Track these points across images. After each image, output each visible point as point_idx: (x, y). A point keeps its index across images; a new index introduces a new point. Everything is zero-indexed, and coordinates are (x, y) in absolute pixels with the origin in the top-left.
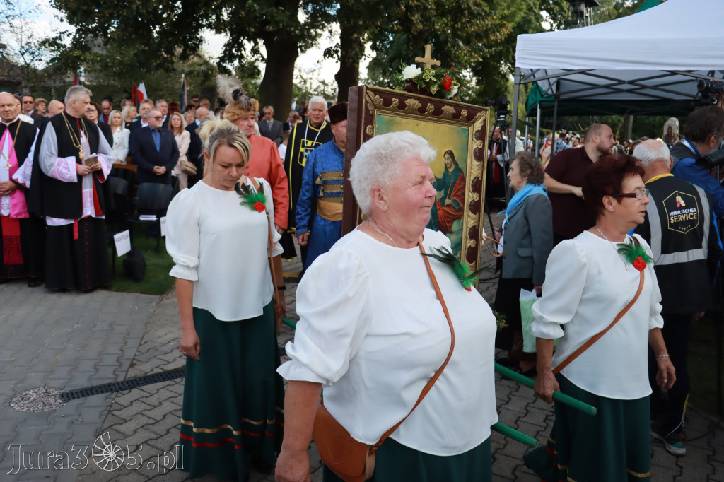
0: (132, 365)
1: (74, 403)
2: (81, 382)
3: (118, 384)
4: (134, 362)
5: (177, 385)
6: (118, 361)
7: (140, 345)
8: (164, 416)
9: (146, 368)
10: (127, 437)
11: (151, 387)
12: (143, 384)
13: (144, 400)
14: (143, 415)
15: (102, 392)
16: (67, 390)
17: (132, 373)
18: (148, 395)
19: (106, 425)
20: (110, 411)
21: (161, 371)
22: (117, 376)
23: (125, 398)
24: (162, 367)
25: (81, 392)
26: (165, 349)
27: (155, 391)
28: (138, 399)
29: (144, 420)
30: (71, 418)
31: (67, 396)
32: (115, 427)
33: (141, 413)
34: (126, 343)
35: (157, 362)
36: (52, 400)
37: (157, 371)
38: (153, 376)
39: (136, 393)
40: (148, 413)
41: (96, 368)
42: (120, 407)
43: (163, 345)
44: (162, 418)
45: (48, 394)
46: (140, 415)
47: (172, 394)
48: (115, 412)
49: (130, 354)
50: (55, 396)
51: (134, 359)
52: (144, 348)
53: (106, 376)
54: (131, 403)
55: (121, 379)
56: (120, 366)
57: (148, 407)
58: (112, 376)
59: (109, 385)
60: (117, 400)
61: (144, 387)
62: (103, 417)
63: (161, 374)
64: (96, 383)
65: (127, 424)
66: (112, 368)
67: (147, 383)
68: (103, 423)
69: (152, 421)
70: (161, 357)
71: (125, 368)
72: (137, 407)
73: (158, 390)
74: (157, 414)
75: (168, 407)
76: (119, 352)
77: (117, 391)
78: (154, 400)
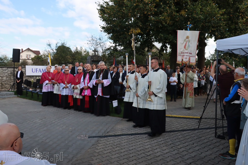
0: (108, 133)
1: (91, 139)
2: (94, 135)
3: (102, 136)
5: (116, 138)
6: (105, 131)
7: (112, 129)
8: (110, 144)
9: (111, 134)
10: (99, 146)
11: (110, 138)
15: (98, 137)
16: (90, 136)
17: (107, 134)
19: (96, 144)
20: (98, 141)
23: (102, 139)
25: (93, 137)
26: (118, 130)
29: (105, 144)
30: (88, 141)
31: (89, 137)
32: (97, 144)
33: (105, 143)
34: (108, 128)
35: (114, 133)
36: (86, 137)
38: (111, 136)
39: (106, 138)
40: (106, 143)
41: (99, 132)
43: (117, 129)
45: (86, 136)
47: (114, 140)
48: (99, 142)
49: (108, 130)
52: (113, 129)
53: (100, 134)
55: (104, 135)
56: (105, 133)
57: (107, 141)
59: (100, 136)
61: (108, 138)
63: (114, 135)
64: (97, 135)
65: (100, 144)
66: (103, 133)
67: (109, 137)
68: (95, 143)
69: (106, 144)
70: (116, 132)
71: (106, 133)
72: (104, 141)
73: (111, 138)
74: (108, 143)
75: (112, 142)
76: (106, 130)
77: (101, 138)
78: (109, 140)
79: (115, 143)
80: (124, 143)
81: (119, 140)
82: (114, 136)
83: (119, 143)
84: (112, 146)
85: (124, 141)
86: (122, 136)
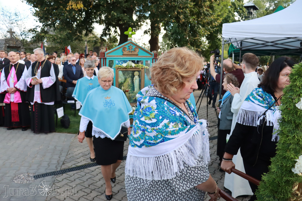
0: (63, 164)
1: (39, 180)
2: (42, 171)
3: (57, 172)
4: (64, 162)
5: (82, 172)
6: (58, 162)
7: (67, 155)
9: (69, 165)
11: (71, 173)
12: (68, 172)
13: (68, 178)
15: (51, 175)
16: (36, 174)
17: (64, 167)
18: (70, 176)
20: (54, 183)
21: (75, 166)
22: (57, 168)
23: (60, 178)
24: (76, 164)
25: (42, 175)
26: (77, 157)
27: (73, 175)
28: (66, 178)
29: (68, 187)
31: (37, 177)
33: (66, 184)
34: (61, 154)
35: (73, 162)
36: (30, 179)
37: (74, 166)
38: (72, 168)
39: (65, 175)
40: (70, 184)
41: (49, 165)
42: (58, 182)
43: (76, 155)
45: (28, 176)
47: (80, 176)
48: (56, 184)
49: (63, 159)
50: (31, 177)
51: (64, 161)
52: (69, 156)
53: (53, 169)
54: (63, 180)
55: (59, 170)
56: (58, 164)
57: (70, 182)
58: (55, 168)
59: (54, 172)
60: (57, 178)
61: (68, 173)
62: (51, 186)
63: (75, 168)
64: (48, 171)
65: (61, 189)
66: (55, 165)
69: (71, 187)
70: (75, 160)
71: (60, 165)
72: (65, 181)
74: (73, 184)
75: (78, 181)
76: (58, 158)
77: (57, 175)
78: (72, 179)
79: (85, 183)
80: (100, 180)
81: (88, 176)
82: (77, 170)
83: (90, 181)
84: (83, 190)
85: (97, 176)
86: (89, 167)
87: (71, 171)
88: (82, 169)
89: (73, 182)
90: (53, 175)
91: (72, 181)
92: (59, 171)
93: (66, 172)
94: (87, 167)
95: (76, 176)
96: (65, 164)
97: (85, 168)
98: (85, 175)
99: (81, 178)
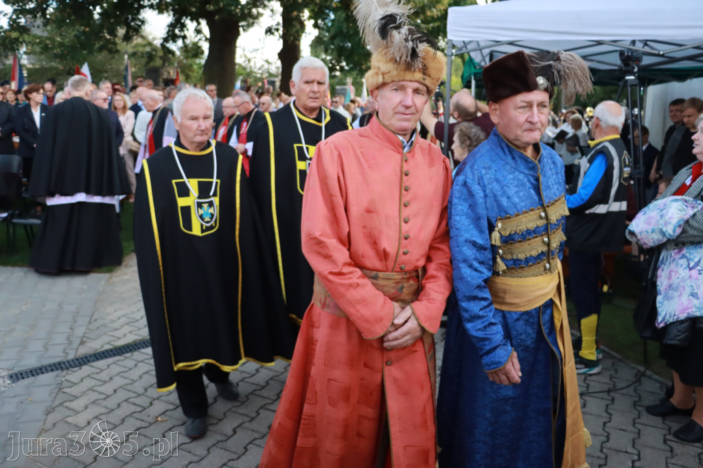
0: (82, 343)
1: (23, 382)
2: (31, 362)
3: (68, 362)
4: (85, 339)
5: (127, 361)
6: (68, 339)
7: (90, 323)
8: (115, 391)
9: (96, 345)
10: (78, 413)
11: (101, 364)
12: (94, 361)
13: (94, 376)
14: (94, 391)
15: (52, 370)
16: (16, 370)
17: (83, 351)
18: (98, 371)
19: (57, 403)
20: (60, 389)
21: (111, 347)
22: (67, 354)
23: (75, 375)
24: (112, 343)
25: (31, 371)
26: (115, 325)
27: (105, 367)
28: (89, 376)
29: (95, 396)
30: (17, 399)
31: (17, 376)
32: (66, 404)
33: (92, 389)
34: (75, 322)
35: (106, 339)
37: (107, 347)
38: (103, 353)
39: (86, 369)
40: (100, 389)
41: (46, 348)
42: (71, 384)
43: (113, 321)
44: (113, 392)
46: (90, 392)
47: (123, 369)
48: (65, 390)
49: (80, 331)
50: (3, 377)
51: (84, 337)
52: (94, 325)
53: (57, 354)
54: (82, 380)
55: (71, 356)
56: (70, 344)
57: (99, 383)
58: (62, 354)
59: (59, 364)
60: (67, 377)
61: (95, 364)
62: (54, 395)
63: (111, 350)
64: (46, 362)
65: (78, 401)
66: (62, 347)
67: (97, 359)
68: (53, 401)
69: (102, 396)
70: (111, 333)
71: (75, 345)
72: (88, 383)
73: (109, 366)
74: (108, 389)
75: (118, 381)
76: (69, 330)
77: (68, 369)
78: (104, 376)
79: (137, 384)
81: (143, 367)
82: (114, 355)
83: (148, 379)
84: (131, 400)
86: (143, 348)
87: (102, 358)
88: (127, 352)
89: (107, 385)
90: (57, 369)
91: (105, 382)
92: (73, 360)
93: (89, 361)
94: (139, 348)
95: (115, 369)
96: (86, 344)
97: (135, 350)
98: (136, 365)
99: (125, 375)
